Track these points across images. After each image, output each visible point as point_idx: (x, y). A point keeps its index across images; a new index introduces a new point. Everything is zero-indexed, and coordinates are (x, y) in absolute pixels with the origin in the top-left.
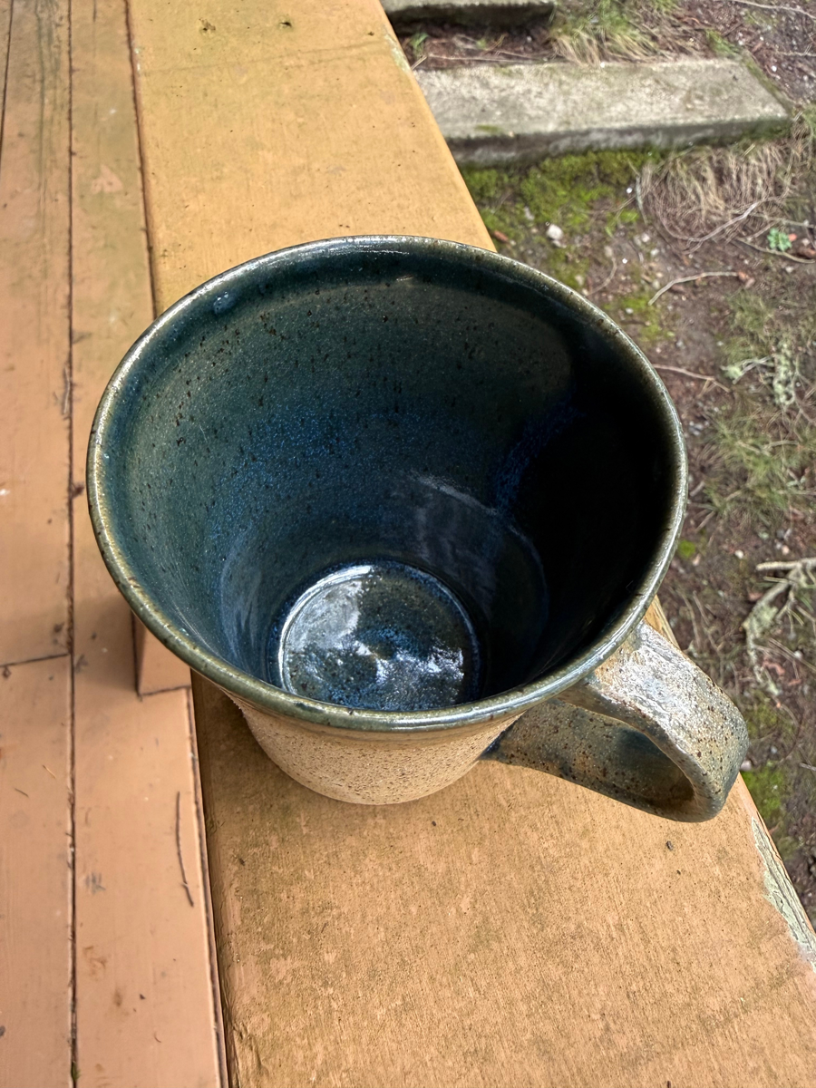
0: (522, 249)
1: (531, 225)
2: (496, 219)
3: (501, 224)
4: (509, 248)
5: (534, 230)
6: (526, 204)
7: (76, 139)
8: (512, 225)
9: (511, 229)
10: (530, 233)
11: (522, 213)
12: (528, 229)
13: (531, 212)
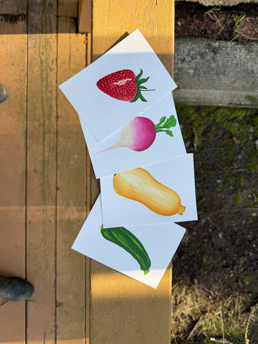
0: (242, 146)
1: (250, 135)
2: (237, 129)
3: (238, 132)
4: (237, 144)
5: (251, 138)
6: (253, 126)
7: (60, 178)
8: (242, 133)
9: (241, 135)
10: (248, 139)
11: (249, 128)
12: (248, 136)
13: (253, 129)
